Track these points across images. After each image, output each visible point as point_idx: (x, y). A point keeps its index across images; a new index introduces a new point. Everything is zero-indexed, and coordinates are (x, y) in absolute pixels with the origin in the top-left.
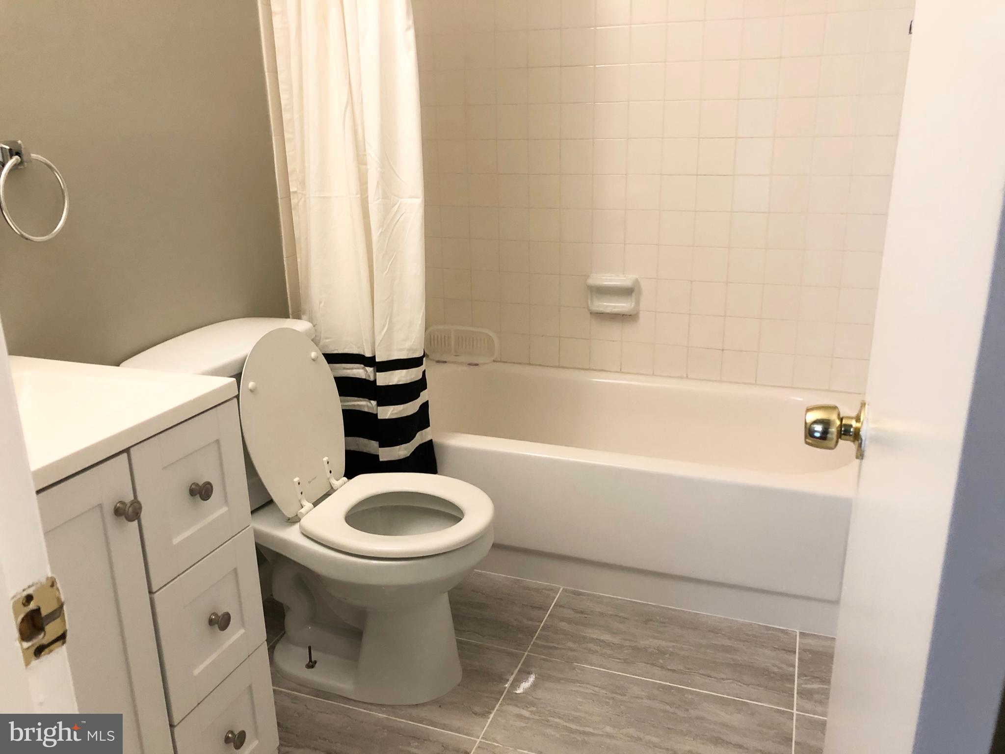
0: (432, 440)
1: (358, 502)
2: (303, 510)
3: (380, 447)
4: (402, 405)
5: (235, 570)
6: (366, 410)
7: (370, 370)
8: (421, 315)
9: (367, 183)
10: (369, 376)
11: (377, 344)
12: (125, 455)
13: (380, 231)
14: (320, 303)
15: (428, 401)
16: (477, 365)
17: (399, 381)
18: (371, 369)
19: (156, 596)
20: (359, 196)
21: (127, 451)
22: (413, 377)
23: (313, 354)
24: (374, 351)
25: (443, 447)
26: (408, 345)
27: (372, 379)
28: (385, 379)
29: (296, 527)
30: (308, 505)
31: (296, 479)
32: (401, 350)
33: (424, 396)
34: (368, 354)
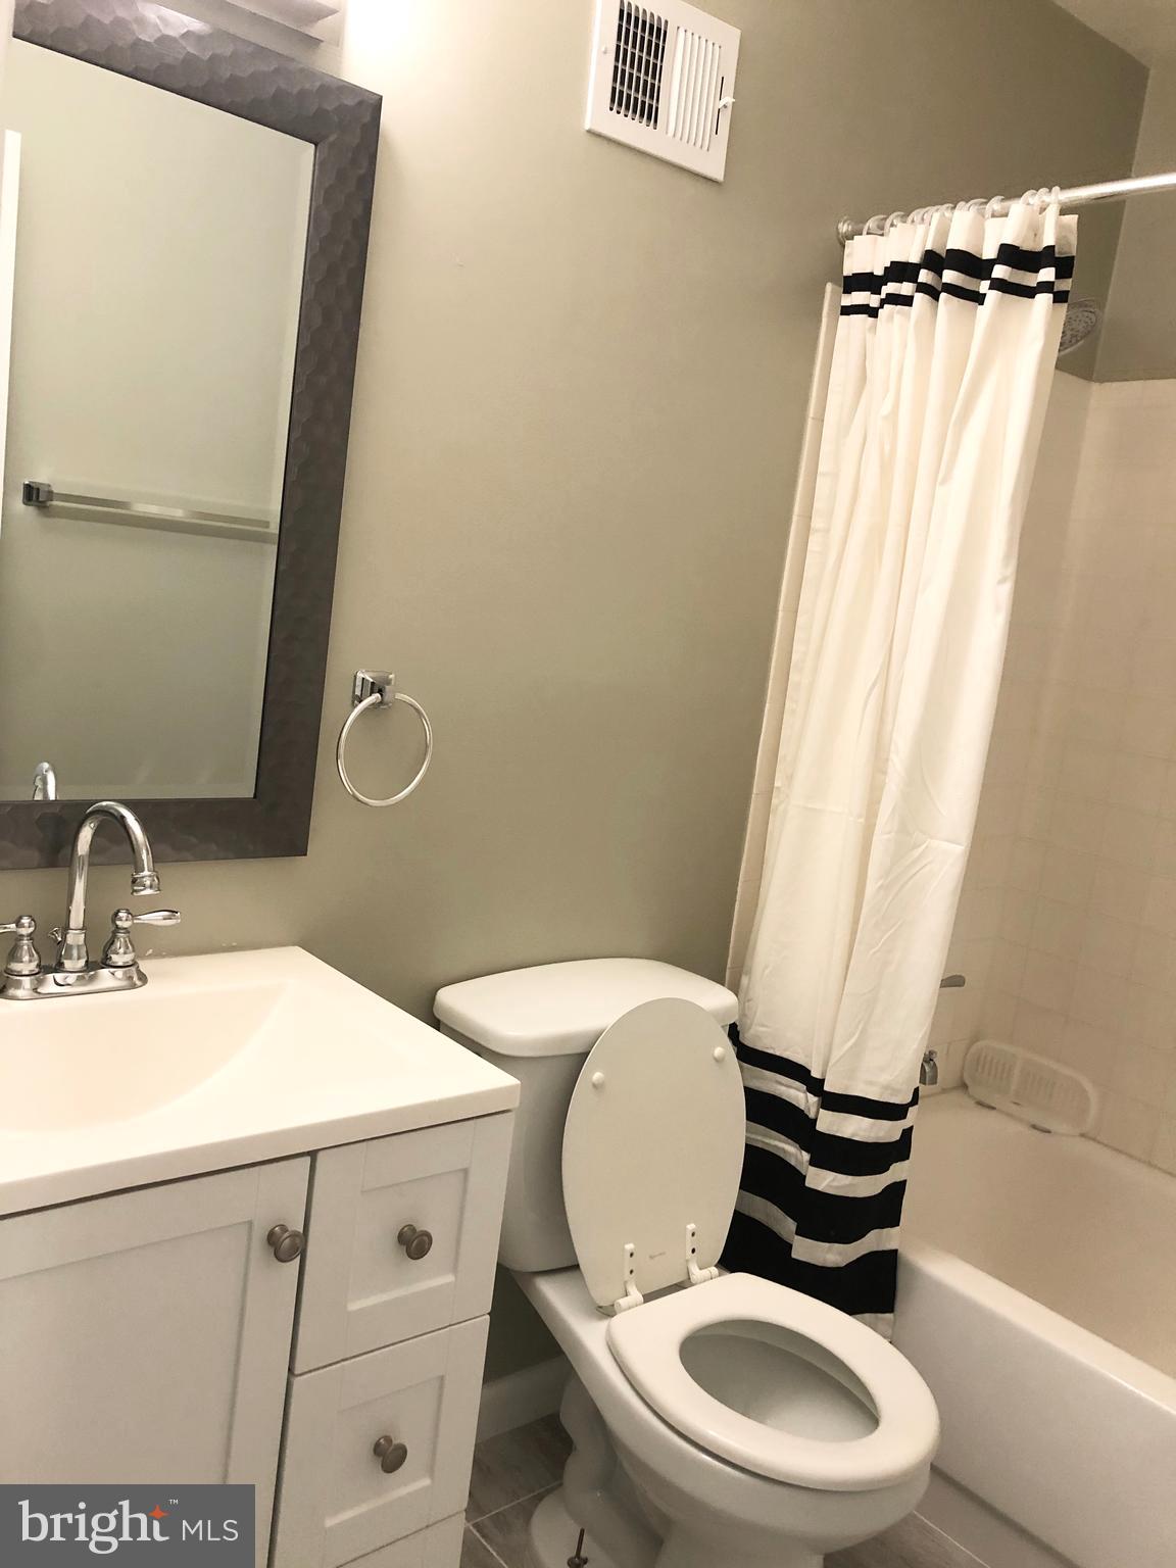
0: (896, 1251)
1: (723, 1319)
2: (623, 1302)
3: (797, 1234)
4: (850, 1177)
5: (442, 1379)
6: (793, 1162)
7: (813, 1099)
8: (922, 1032)
9: (879, 802)
10: (809, 1109)
11: (832, 1061)
12: (308, 1159)
13: (879, 884)
14: (766, 967)
15: (905, 1181)
16: (1049, 1132)
17: (853, 1135)
18: (816, 1099)
19: (297, 1382)
20: (862, 820)
21: (313, 1154)
22: (881, 1134)
23: (718, 1051)
24: (824, 1072)
25: (914, 1271)
26: (885, 1078)
27: (812, 1115)
28: (831, 1123)
29: (604, 1324)
30: (636, 1295)
31: (629, 1247)
32: (871, 1083)
33: (896, 1172)
34: (815, 1074)
